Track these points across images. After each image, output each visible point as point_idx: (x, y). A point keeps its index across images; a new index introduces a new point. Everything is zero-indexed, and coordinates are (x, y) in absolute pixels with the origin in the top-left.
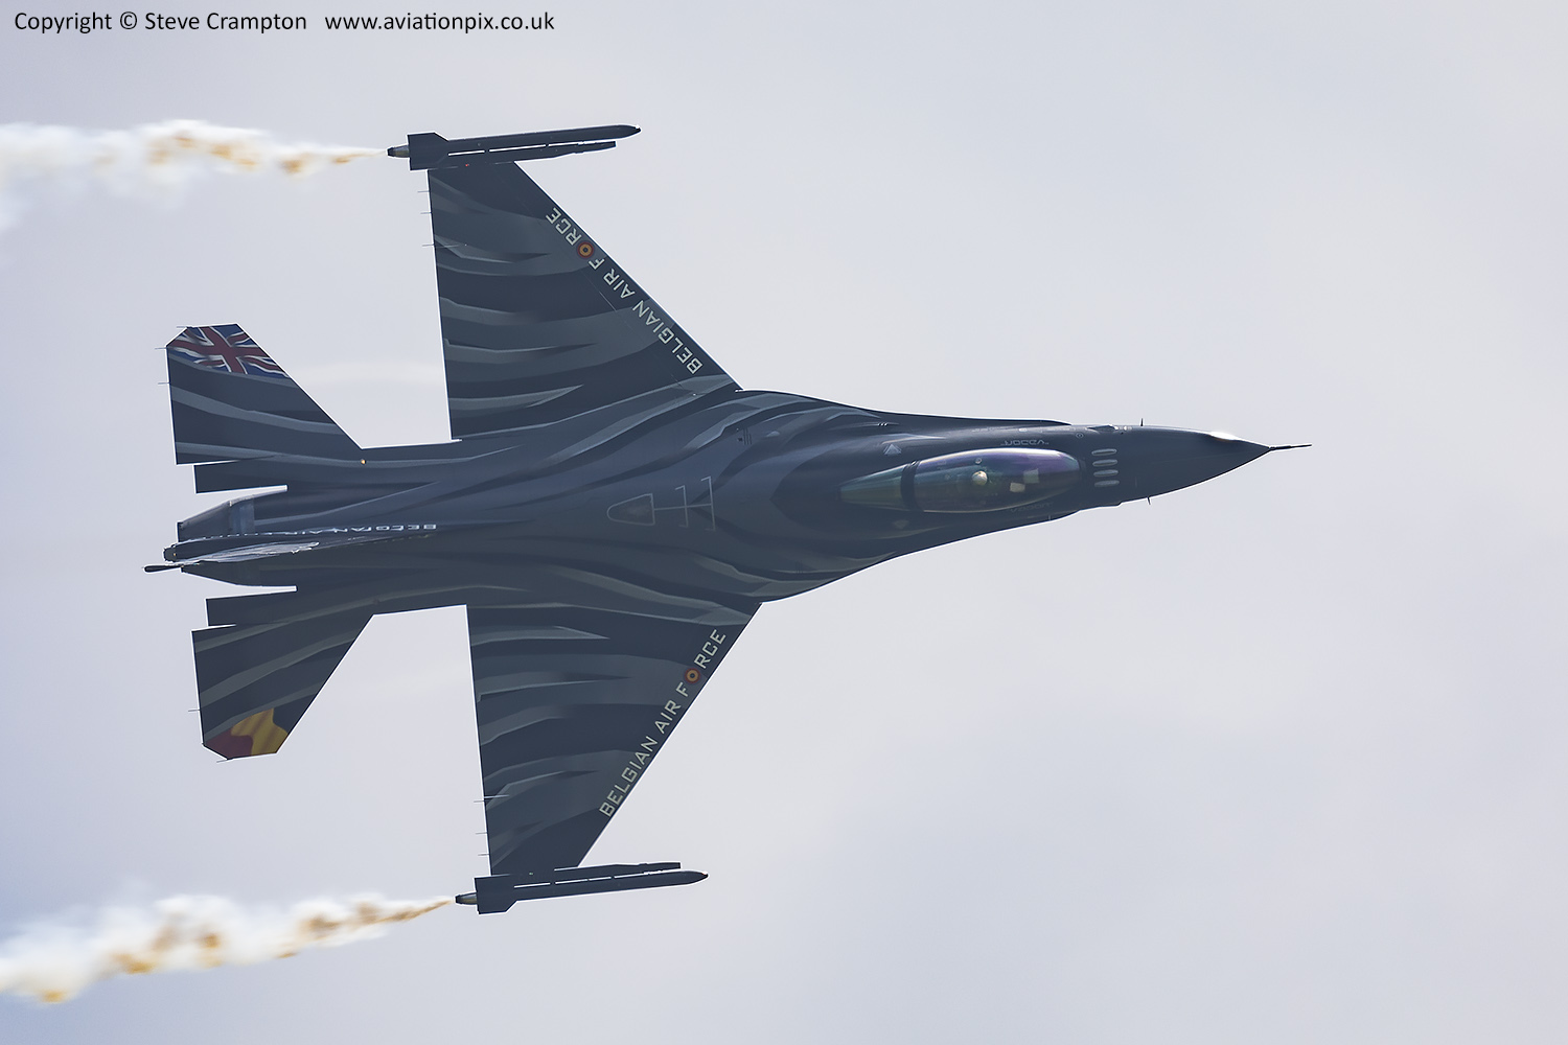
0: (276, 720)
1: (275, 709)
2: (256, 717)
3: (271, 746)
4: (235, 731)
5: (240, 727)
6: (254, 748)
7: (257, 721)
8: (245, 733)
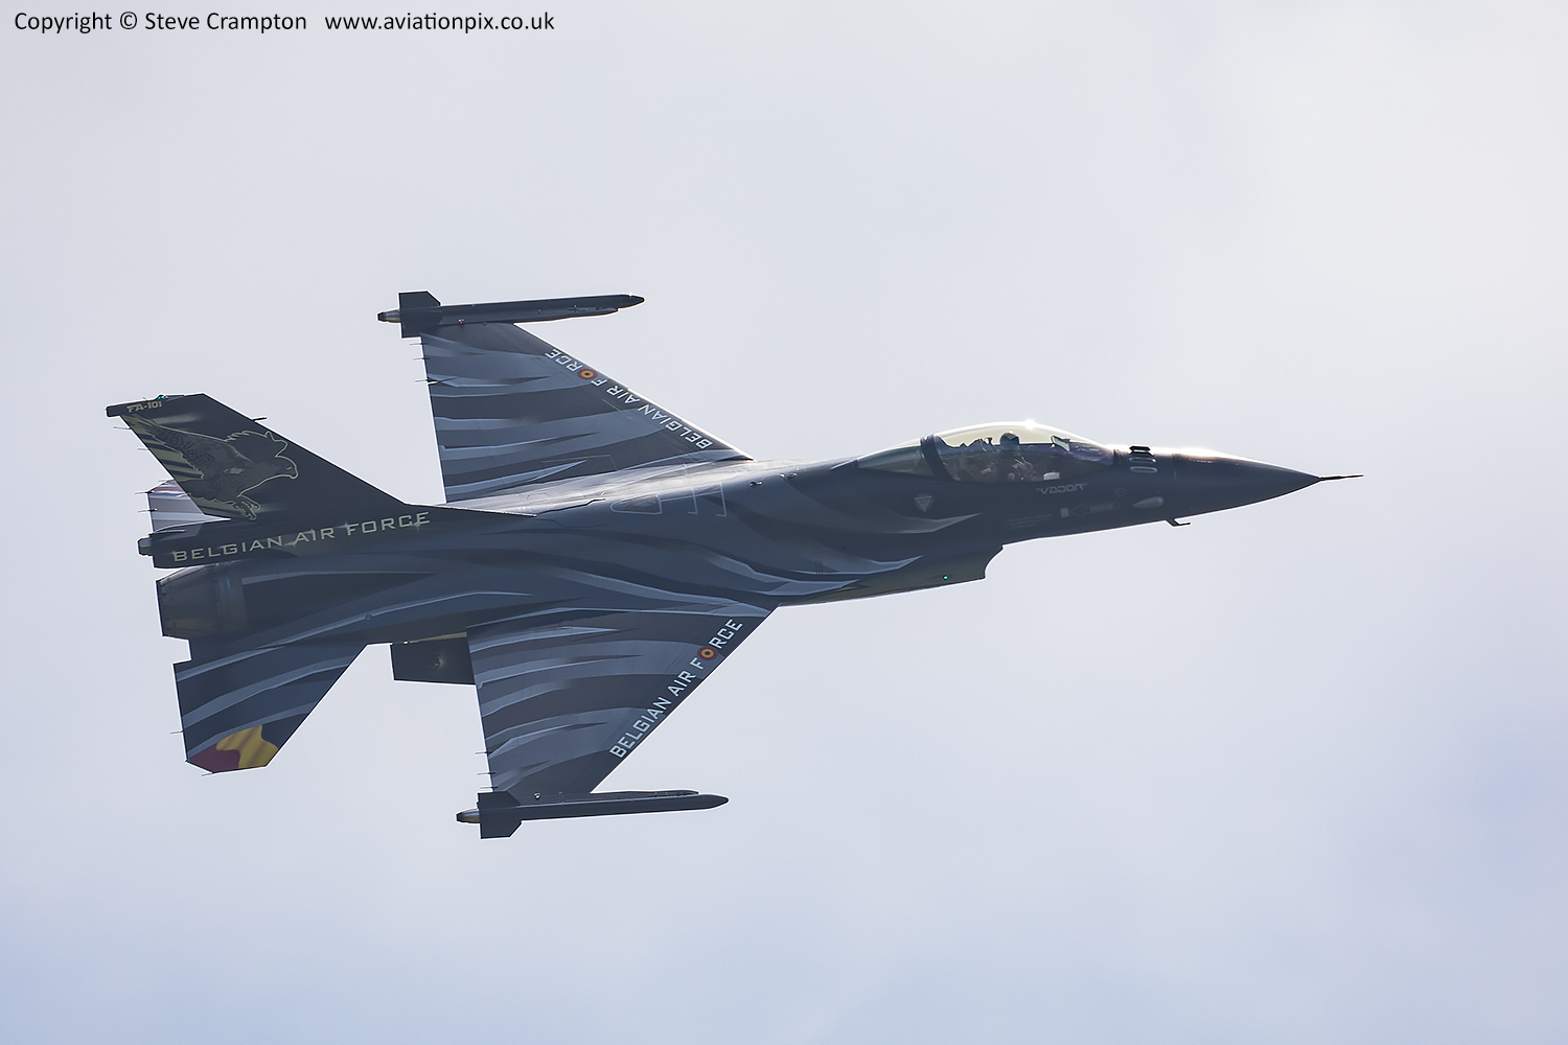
0: (264, 736)
1: (263, 725)
2: (243, 733)
3: (260, 760)
4: (220, 747)
5: (225, 742)
6: (242, 762)
7: (245, 737)
8: (230, 748)
